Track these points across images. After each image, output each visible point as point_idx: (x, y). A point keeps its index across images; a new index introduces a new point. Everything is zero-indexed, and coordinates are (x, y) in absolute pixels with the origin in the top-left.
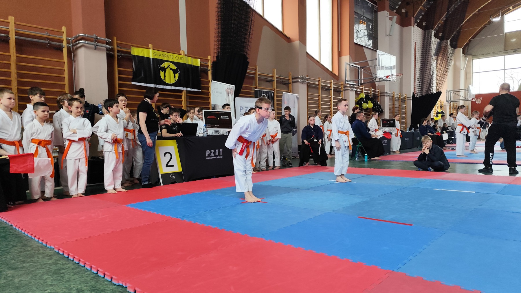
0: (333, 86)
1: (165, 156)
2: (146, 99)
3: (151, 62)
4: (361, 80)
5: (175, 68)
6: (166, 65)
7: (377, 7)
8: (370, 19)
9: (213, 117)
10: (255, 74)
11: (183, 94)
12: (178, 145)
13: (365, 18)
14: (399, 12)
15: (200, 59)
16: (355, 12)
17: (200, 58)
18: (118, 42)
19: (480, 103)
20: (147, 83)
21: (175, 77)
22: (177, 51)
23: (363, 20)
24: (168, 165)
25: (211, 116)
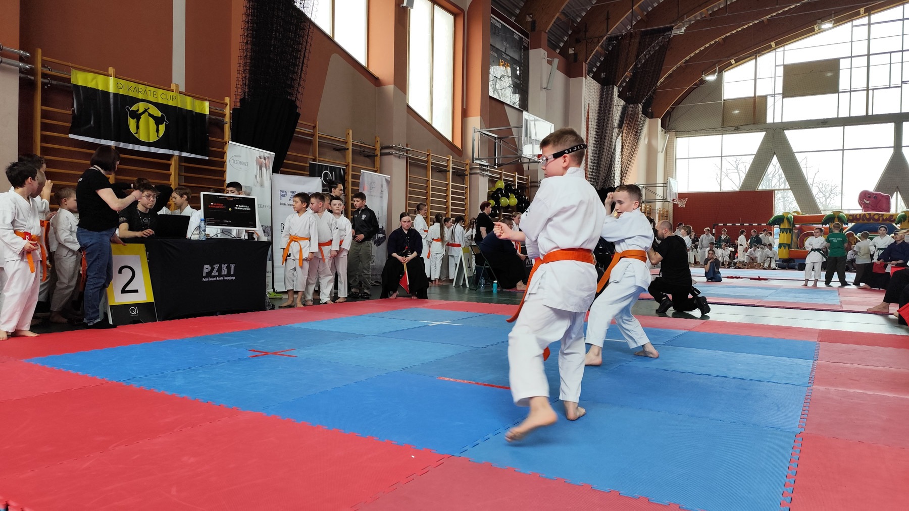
0: (451, 165)
1: (120, 272)
2: (95, 167)
3: (112, 100)
4: (499, 159)
5: (158, 115)
6: (141, 107)
7: (529, 42)
8: (516, 60)
9: (220, 206)
10: (313, 135)
11: (173, 163)
12: (148, 253)
13: (508, 58)
14: (563, 53)
15: (208, 102)
16: (491, 45)
17: (208, 101)
18: (45, 58)
19: (684, 207)
20: (100, 138)
21: (157, 131)
22: (165, 83)
23: (505, 60)
24: (126, 290)
25: (215, 204)
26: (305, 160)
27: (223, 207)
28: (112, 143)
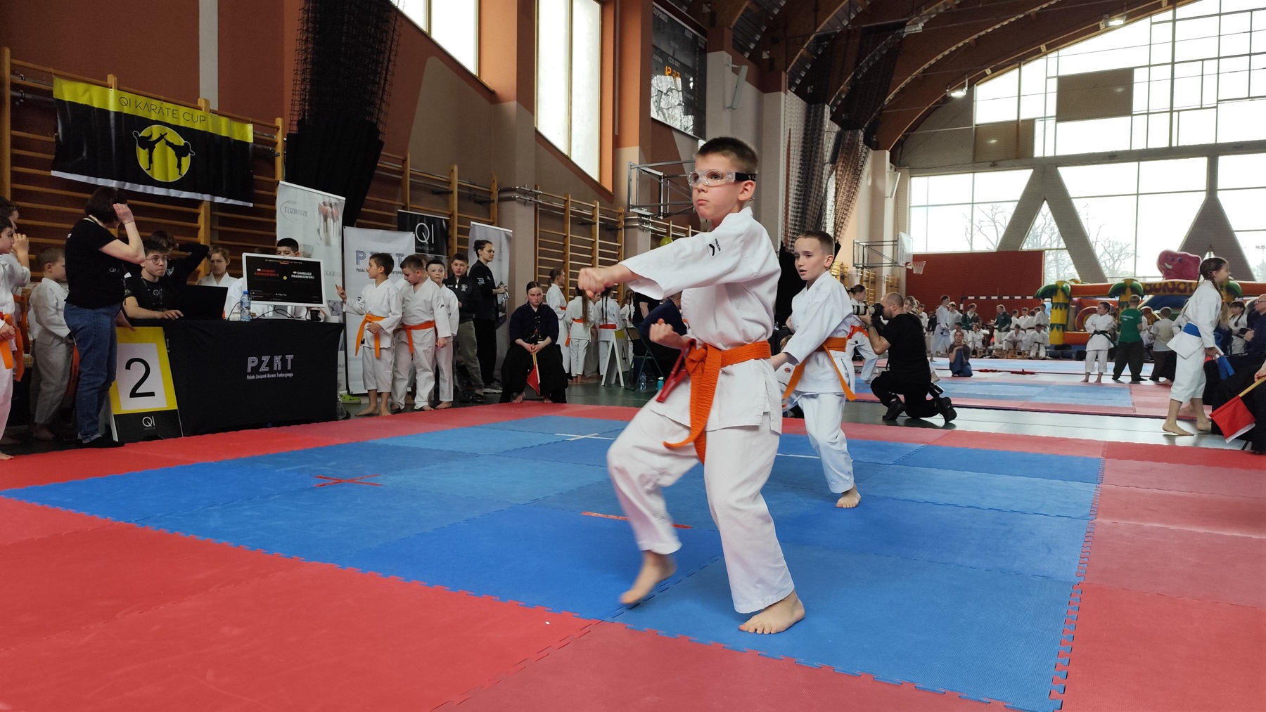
0: (598, 215)
1: (128, 367)
2: (90, 218)
3: (112, 122)
4: (665, 206)
5: (180, 142)
6: (155, 131)
7: (706, 42)
8: (689, 67)
9: (270, 273)
10: (402, 172)
11: (203, 212)
12: (168, 340)
13: (677, 64)
14: (755, 58)
15: (252, 125)
16: (653, 46)
17: (252, 123)
18: (15, 61)
19: (921, 273)
20: (97, 176)
21: (179, 166)
22: (188, 96)
23: (673, 67)
24: (137, 392)
25: (264, 270)
26: (391, 208)
27: (274, 275)
28: (113, 184)
